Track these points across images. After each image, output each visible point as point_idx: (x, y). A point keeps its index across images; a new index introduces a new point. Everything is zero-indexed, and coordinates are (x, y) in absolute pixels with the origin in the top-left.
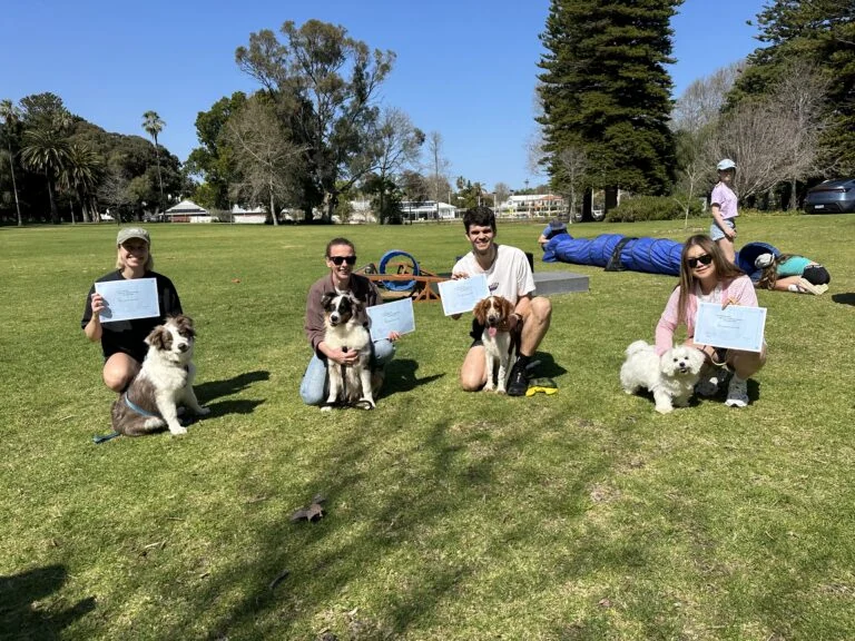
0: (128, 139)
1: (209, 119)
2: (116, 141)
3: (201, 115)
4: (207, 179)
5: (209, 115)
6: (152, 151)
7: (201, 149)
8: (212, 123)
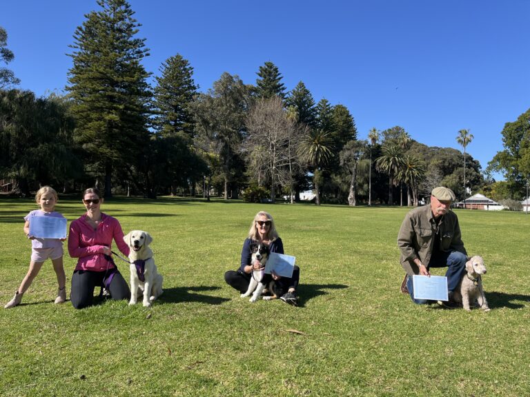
0: (444, 150)
1: (515, 128)
2: (435, 152)
3: (507, 125)
4: (507, 176)
5: (515, 124)
6: (461, 157)
7: (505, 151)
8: (517, 130)
